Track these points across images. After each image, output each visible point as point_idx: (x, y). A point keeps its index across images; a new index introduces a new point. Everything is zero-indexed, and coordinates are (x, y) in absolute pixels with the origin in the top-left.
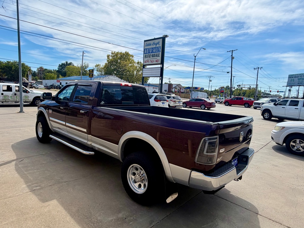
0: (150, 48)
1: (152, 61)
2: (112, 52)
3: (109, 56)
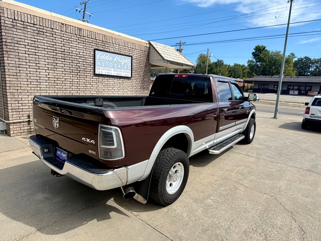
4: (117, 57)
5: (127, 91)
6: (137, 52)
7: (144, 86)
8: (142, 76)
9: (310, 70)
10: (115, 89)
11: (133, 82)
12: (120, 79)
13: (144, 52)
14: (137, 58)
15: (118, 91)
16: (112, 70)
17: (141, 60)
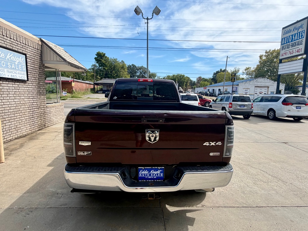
0: (290, 36)
1: (292, 53)
2: (266, 51)
3: (262, 56)
4: (9, 54)
5: (24, 98)
6: (31, 50)
7: (40, 91)
8: (37, 79)
9: (137, 74)
10: (11, 95)
11: (29, 87)
12: (15, 83)
13: (37, 50)
14: (31, 57)
15: (14, 98)
16: (6, 70)
17: (35, 60)
